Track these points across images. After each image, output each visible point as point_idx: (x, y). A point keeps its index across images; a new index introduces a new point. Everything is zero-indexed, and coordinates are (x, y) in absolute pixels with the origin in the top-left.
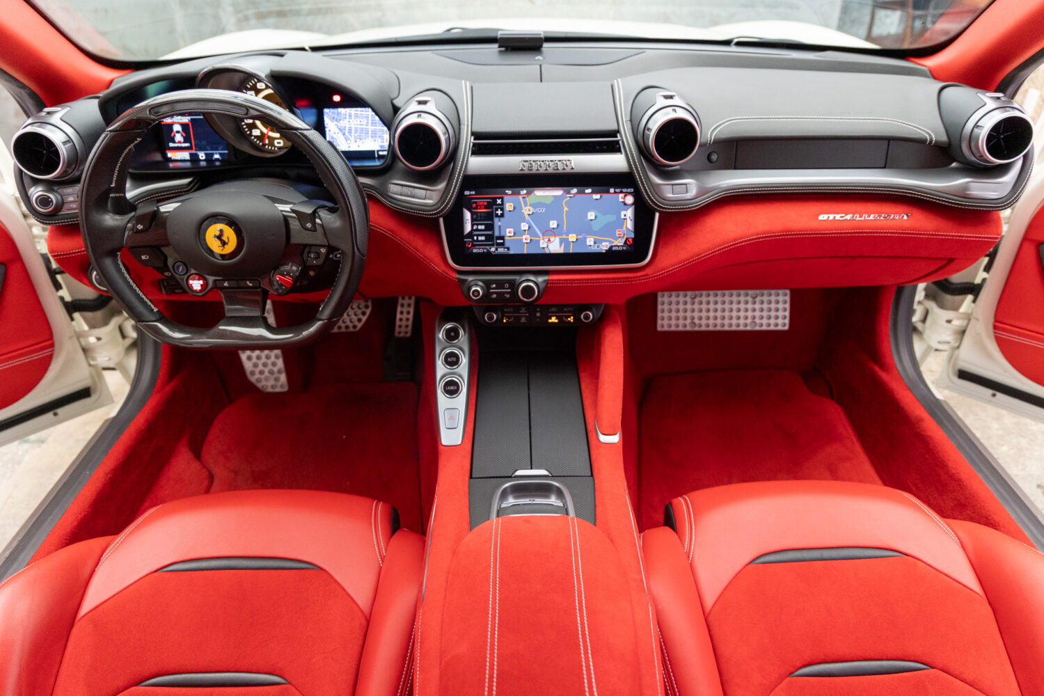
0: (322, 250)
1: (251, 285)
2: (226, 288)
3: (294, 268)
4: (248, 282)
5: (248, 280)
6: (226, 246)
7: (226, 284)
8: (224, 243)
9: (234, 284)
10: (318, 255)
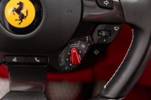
0: (115, 28)
1: (38, 61)
2: (14, 63)
3: (83, 46)
4: (36, 59)
5: (37, 56)
6: (23, 20)
7: (15, 60)
8: (22, 17)
9: (22, 59)
10: (110, 32)
